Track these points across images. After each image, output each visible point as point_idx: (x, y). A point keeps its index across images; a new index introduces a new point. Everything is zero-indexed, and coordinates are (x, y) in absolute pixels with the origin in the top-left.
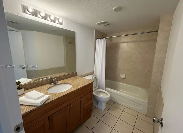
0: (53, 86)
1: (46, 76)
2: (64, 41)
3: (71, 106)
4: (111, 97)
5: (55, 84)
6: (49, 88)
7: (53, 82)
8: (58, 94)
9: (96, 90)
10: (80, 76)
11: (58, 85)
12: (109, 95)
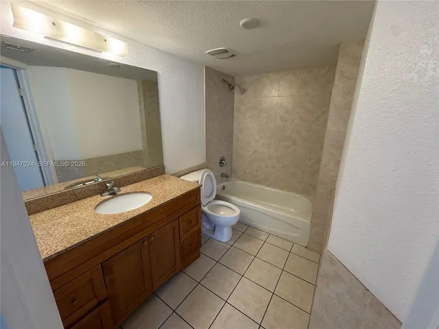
0: (109, 199)
1: (94, 177)
2: (138, 91)
3: (153, 238)
4: (241, 215)
5: (114, 194)
6: (101, 203)
7: (109, 189)
8: (120, 215)
9: (210, 202)
10: (172, 175)
11: (119, 195)
12: (238, 212)
